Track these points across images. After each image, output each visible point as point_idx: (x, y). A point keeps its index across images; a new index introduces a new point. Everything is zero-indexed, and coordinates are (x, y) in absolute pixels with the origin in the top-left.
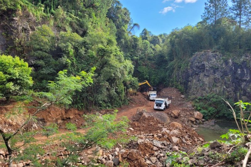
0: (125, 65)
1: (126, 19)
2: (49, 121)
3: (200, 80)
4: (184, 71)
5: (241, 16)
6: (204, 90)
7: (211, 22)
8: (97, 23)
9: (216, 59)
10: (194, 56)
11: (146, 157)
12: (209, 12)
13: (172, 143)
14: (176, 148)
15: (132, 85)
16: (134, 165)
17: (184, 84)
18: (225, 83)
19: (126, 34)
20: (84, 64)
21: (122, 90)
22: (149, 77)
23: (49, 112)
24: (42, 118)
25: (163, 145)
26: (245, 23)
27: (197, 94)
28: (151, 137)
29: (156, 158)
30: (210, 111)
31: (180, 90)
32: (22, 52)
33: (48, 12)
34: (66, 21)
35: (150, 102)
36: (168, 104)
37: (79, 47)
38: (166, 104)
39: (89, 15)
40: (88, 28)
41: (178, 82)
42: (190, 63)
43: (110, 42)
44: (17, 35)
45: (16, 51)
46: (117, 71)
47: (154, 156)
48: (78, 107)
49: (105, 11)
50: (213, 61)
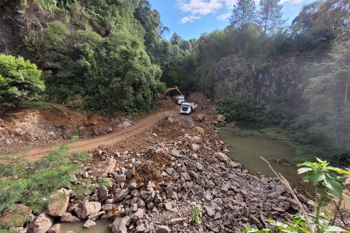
0: (151, 69)
1: (156, 22)
2: (68, 128)
3: (225, 85)
4: (211, 76)
5: (268, 20)
6: (228, 94)
7: (239, 26)
8: (122, 23)
9: (240, 64)
10: (220, 61)
11: (162, 168)
12: (237, 15)
13: (192, 150)
14: (195, 156)
15: (159, 89)
16: (148, 178)
17: (210, 89)
18: (247, 88)
19: (156, 38)
20: (106, 67)
21: (149, 95)
22: (179, 82)
23: (69, 119)
24: (61, 125)
25: (182, 153)
26: (270, 29)
27: (221, 98)
28: (171, 145)
29: (172, 169)
30: (231, 114)
31: (206, 94)
32: (35, 53)
33: (63, 6)
34: (84, 19)
35: (178, 106)
36: (194, 108)
37: (99, 48)
38: (192, 108)
39: (112, 13)
40: (111, 28)
41: (205, 87)
42: (216, 69)
43: (134, 44)
44: (26, 33)
45: (28, 51)
46: (141, 75)
47: (171, 167)
48: (102, 113)
49: (131, 10)
50: (237, 67)
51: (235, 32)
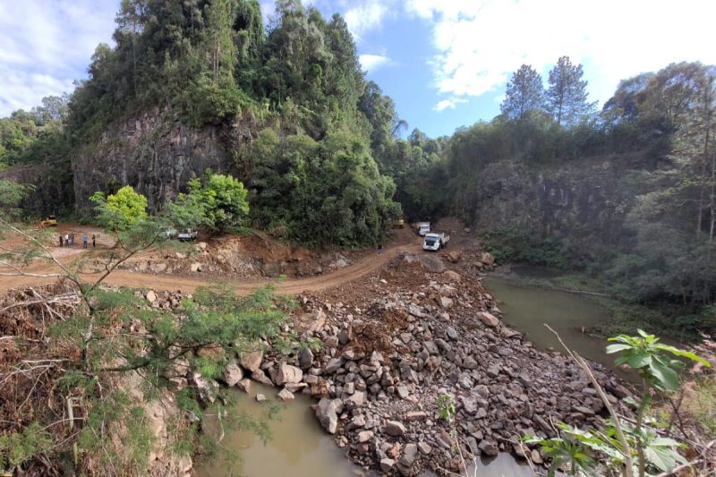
0: (380, 183)
1: (387, 113)
2: (268, 261)
3: (494, 207)
4: (471, 193)
5: (563, 104)
6: (499, 220)
7: (516, 115)
8: (342, 119)
9: (519, 173)
10: (486, 170)
11: (395, 332)
12: (512, 99)
13: (440, 307)
14: (446, 316)
15: (391, 213)
16: (372, 345)
17: (470, 211)
18: (531, 211)
19: (387, 137)
20: (319, 182)
21: (375, 221)
23: (269, 250)
24: (261, 258)
25: (426, 311)
27: (488, 226)
28: (408, 297)
29: (410, 334)
30: (505, 252)
31: (464, 221)
32: (243, 170)
33: (274, 109)
35: (419, 238)
36: (444, 241)
37: (311, 156)
38: (441, 242)
39: (330, 107)
40: (327, 128)
41: (461, 209)
42: (480, 181)
43: (356, 147)
44: (237, 148)
46: (366, 192)
47: (408, 332)
48: (309, 245)
49: (354, 99)
50: (514, 178)
51: (510, 124)
